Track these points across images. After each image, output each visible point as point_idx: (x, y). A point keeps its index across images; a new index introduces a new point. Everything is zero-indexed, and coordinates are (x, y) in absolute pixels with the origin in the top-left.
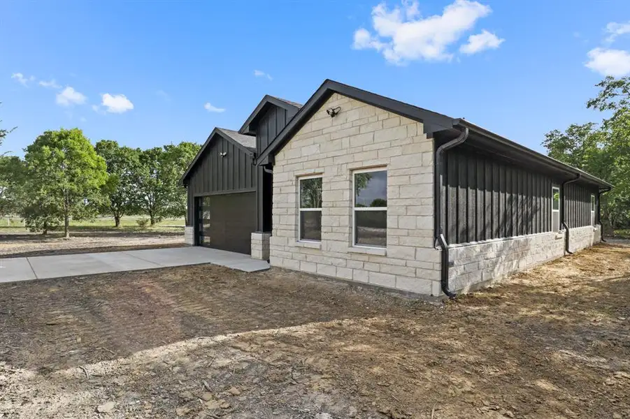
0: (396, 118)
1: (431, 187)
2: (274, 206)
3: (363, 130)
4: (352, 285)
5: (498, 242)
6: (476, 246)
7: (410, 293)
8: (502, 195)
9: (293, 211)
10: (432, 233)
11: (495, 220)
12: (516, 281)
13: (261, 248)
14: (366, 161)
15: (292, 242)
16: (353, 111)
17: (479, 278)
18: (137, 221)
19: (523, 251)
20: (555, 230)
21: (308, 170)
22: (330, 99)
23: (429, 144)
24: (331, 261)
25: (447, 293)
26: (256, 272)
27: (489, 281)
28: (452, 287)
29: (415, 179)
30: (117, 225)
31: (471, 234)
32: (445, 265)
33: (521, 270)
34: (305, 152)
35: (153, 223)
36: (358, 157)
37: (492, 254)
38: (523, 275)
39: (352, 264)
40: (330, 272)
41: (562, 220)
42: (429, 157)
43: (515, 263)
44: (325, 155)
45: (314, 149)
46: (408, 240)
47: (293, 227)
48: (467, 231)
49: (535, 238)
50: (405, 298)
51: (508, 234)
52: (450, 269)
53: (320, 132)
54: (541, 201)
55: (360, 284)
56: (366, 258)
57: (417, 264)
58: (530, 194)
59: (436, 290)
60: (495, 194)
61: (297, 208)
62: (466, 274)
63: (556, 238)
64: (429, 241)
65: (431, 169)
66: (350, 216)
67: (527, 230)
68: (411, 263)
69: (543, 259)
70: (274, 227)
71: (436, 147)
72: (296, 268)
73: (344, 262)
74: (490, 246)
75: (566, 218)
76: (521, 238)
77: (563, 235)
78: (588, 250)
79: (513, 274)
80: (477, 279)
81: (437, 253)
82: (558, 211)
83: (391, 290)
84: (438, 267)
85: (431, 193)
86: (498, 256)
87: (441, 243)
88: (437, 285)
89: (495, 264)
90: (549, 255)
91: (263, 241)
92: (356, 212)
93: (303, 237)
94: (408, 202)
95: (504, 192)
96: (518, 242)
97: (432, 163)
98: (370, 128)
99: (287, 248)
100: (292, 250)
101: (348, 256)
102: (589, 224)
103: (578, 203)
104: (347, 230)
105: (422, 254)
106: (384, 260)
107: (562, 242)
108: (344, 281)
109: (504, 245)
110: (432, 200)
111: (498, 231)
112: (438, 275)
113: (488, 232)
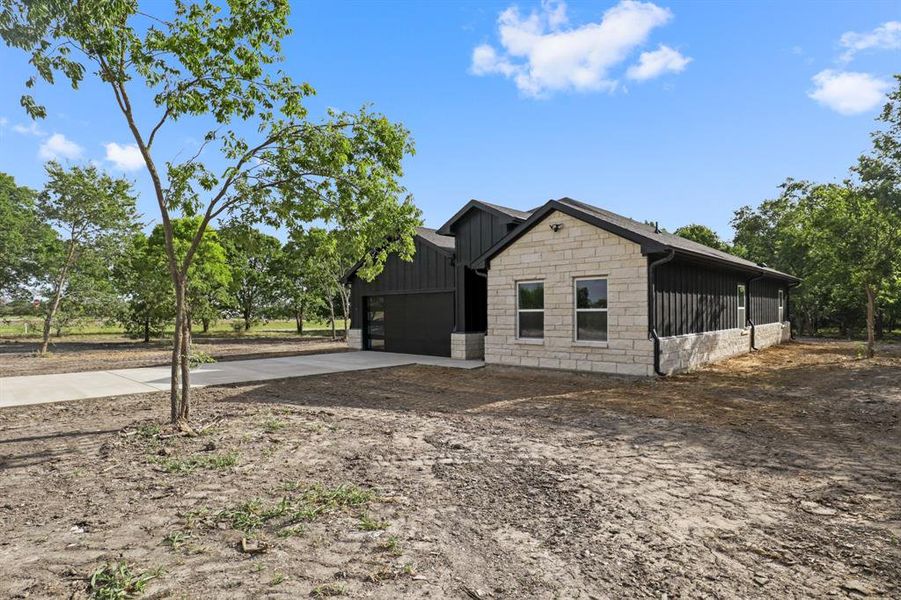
0: (615, 239)
1: (646, 293)
2: (489, 307)
3: (585, 245)
4: (576, 373)
5: (692, 336)
6: (676, 339)
7: (629, 376)
8: (695, 296)
9: (512, 312)
10: (647, 329)
11: (690, 317)
12: (707, 369)
13: (464, 348)
14: (589, 270)
15: (512, 340)
16: (576, 229)
17: (678, 365)
18: (232, 325)
19: (711, 345)
20: (741, 327)
21: (528, 276)
22: (552, 215)
23: (644, 261)
24: (553, 355)
25: (659, 373)
26: (476, 368)
27: (686, 368)
28: (662, 370)
29: (632, 288)
30: (205, 330)
31: (673, 329)
32: (657, 352)
33: (711, 362)
34: (526, 259)
35: (248, 326)
36: (580, 267)
37: (688, 346)
38: (712, 365)
39: (577, 356)
40: (554, 364)
41: (748, 318)
42: (644, 271)
43: (706, 354)
44: (547, 263)
45: (535, 258)
46: (627, 335)
47: (513, 327)
48: (669, 326)
49: (723, 335)
50: (626, 379)
51: (699, 330)
52: (661, 356)
53: (542, 243)
54: (727, 300)
55: (584, 372)
56: (589, 350)
57: (633, 352)
58: (717, 294)
59: (651, 371)
60: (689, 295)
61: (516, 309)
62: (670, 361)
63: (742, 335)
64: (645, 335)
65: (646, 280)
66: (573, 316)
67: (716, 326)
68: (631, 352)
69: (730, 354)
70: (489, 327)
71: (649, 264)
72: (517, 363)
73: (568, 355)
74: (686, 339)
75: (752, 315)
76: (711, 333)
77: (749, 332)
78: (775, 347)
79: (704, 364)
80: (677, 366)
81: (651, 343)
82: (744, 308)
83: (612, 375)
84: (652, 354)
85: (646, 298)
86: (693, 348)
87: (654, 336)
88: (651, 368)
89: (690, 355)
90: (736, 350)
91: (466, 341)
92: (578, 313)
93: (521, 336)
94: (626, 305)
95: (697, 293)
96: (707, 336)
97: (646, 276)
98: (591, 244)
99: (505, 346)
100: (511, 347)
101: (572, 350)
102: (777, 321)
103: (764, 299)
104: (571, 327)
105: (639, 345)
106: (606, 351)
107: (747, 339)
108: (568, 371)
109: (697, 339)
110: (646, 304)
111: (692, 327)
112: (651, 360)
113: (684, 327)
